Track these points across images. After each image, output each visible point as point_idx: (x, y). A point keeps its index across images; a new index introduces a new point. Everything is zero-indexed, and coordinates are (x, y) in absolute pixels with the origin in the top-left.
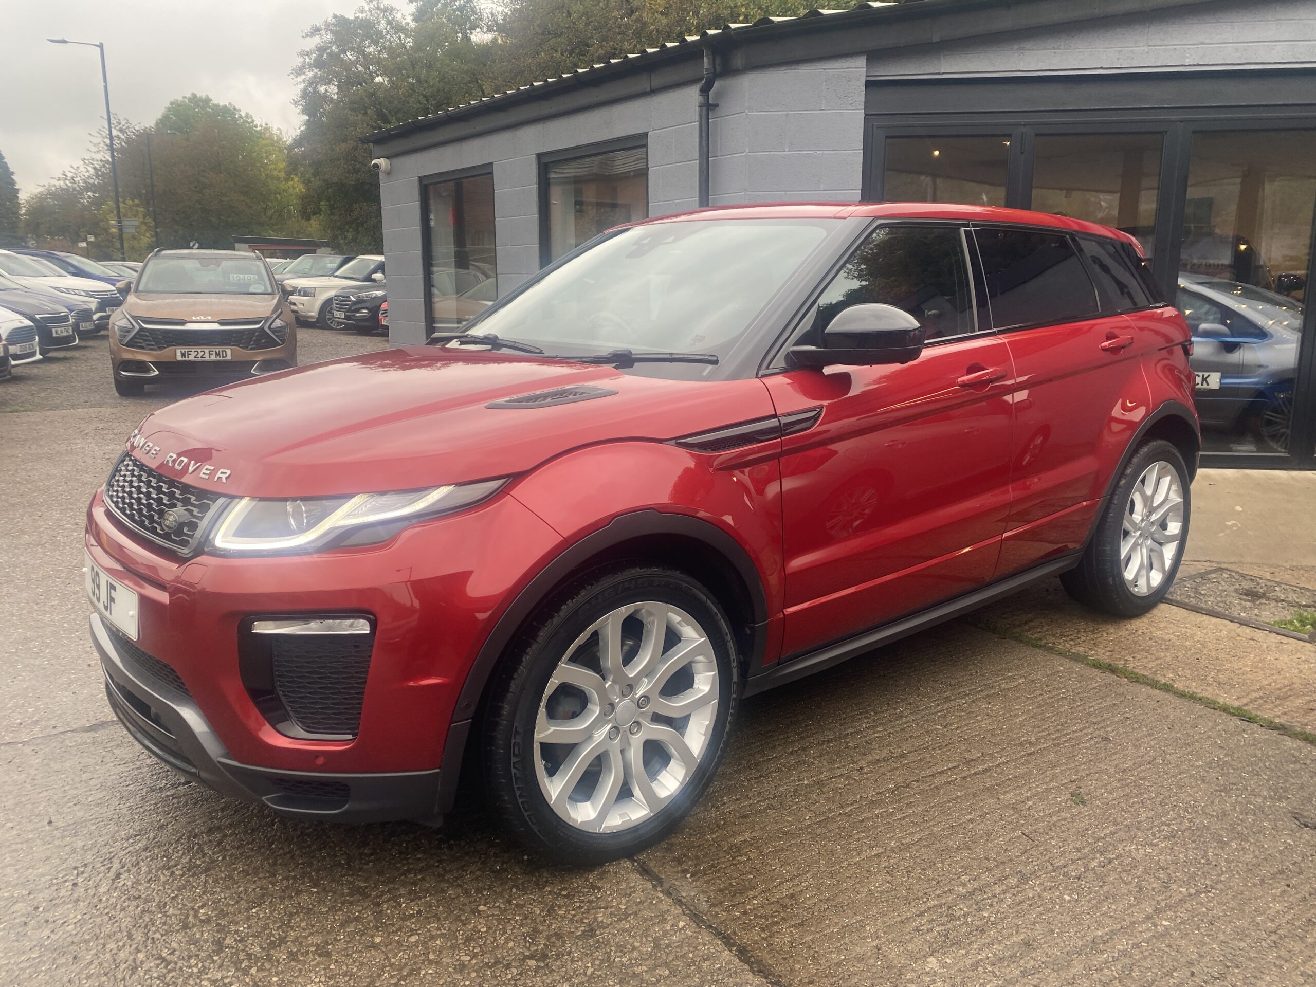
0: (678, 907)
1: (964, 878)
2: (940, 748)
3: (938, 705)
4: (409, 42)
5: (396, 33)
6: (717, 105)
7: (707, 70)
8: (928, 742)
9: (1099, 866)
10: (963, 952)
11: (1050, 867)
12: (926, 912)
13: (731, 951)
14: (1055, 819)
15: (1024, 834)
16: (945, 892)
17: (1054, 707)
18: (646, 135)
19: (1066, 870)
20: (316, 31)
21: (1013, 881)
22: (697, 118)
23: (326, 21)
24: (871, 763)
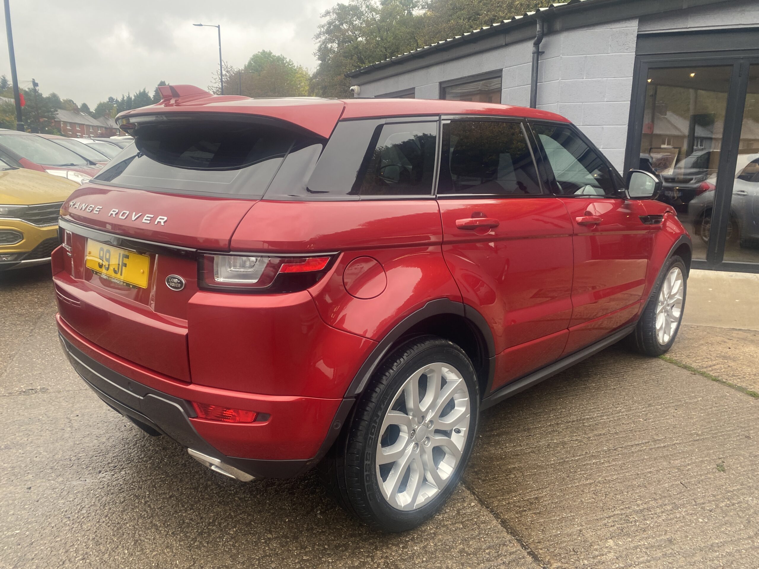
0: (472, 496)
1: (639, 502)
2: (639, 431)
3: (643, 408)
4: (378, 17)
5: (371, 12)
6: (543, 52)
7: (538, 31)
8: (633, 427)
9: (726, 506)
10: (630, 540)
11: (694, 503)
12: (612, 516)
13: (497, 521)
14: (703, 477)
15: (681, 483)
16: (626, 508)
17: (717, 416)
18: (501, 70)
19: (704, 505)
20: (328, 13)
21: (669, 508)
22: (531, 60)
23: (333, 8)
24: (596, 435)
